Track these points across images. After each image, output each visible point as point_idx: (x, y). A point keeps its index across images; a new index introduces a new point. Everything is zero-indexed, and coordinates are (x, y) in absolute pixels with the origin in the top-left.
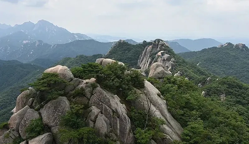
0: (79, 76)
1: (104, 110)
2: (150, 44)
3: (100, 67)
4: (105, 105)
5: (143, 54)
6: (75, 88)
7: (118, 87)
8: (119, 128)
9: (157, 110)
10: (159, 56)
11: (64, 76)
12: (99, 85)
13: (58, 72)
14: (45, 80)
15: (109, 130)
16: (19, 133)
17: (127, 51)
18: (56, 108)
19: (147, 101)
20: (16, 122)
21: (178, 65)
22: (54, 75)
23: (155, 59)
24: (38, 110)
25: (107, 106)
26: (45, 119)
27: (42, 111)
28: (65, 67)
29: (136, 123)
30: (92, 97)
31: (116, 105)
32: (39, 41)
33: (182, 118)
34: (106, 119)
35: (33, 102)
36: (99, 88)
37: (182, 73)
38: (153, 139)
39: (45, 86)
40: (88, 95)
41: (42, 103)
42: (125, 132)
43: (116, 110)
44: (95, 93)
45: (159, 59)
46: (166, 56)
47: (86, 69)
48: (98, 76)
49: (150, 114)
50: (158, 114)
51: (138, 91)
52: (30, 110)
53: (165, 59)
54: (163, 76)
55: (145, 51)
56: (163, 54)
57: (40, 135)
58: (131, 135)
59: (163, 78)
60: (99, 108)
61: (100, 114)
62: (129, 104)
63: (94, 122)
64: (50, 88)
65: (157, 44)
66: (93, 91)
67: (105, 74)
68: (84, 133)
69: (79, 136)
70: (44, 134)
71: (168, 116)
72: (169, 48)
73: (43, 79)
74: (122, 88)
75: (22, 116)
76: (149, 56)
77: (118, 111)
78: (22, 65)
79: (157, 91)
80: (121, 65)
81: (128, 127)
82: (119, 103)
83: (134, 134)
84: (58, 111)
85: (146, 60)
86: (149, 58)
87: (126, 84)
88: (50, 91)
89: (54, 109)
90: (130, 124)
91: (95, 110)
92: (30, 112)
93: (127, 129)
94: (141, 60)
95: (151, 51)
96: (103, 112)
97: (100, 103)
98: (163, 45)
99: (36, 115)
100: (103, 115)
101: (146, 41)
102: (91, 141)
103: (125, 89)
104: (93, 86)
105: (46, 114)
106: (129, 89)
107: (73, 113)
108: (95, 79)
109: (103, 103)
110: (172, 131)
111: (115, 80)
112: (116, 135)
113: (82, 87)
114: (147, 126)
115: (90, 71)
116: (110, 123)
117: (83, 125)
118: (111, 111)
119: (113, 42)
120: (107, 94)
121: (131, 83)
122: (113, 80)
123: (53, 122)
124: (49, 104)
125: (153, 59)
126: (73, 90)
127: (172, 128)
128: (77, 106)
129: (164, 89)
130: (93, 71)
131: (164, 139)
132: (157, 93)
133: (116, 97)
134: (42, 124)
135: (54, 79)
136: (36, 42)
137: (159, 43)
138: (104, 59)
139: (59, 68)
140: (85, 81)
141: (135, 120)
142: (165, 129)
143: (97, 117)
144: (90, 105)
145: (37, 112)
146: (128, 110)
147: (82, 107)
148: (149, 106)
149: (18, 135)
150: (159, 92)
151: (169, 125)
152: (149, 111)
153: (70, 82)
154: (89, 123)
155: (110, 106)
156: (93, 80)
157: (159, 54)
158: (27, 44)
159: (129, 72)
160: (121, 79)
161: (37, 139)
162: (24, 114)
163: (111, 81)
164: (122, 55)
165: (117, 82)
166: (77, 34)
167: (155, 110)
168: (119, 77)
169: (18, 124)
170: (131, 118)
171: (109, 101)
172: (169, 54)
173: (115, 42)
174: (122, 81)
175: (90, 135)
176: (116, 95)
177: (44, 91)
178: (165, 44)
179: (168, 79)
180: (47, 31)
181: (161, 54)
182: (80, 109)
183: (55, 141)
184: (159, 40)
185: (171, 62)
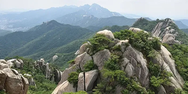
0: (118, 38)
1: (132, 61)
2: (161, 21)
3: (133, 33)
4: (133, 58)
5: (156, 28)
6: (115, 45)
7: (143, 48)
8: (140, 74)
9: (168, 66)
10: (167, 30)
11: (109, 37)
12: (130, 45)
13: (105, 34)
14: (97, 38)
15: (134, 74)
16: (80, 67)
17: (145, 25)
18: (102, 56)
19: (162, 59)
20: (79, 61)
21: (180, 37)
22: (103, 35)
23: (164, 31)
24: (91, 55)
25: (134, 59)
26: (95, 61)
27: (94, 56)
28: (110, 31)
29: (152, 72)
30: (125, 51)
31: (140, 59)
32: (92, 16)
33: (185, 74)
34: (133, 67)
35: (89, 51)
36: (130, 46)
37: (182, 43)
38: (162, 85)
39: (97, 42)
40: (123, 50)
41: (94, 52)
42: (144, 77)
43: (140, 62)
44: (127, 49)
45: (167, 32)
46: (172, 30)
47: (123, 34)
48: (130, 39)
49: (162, 68)
50: (168, 69)
51: (156, 52)
52: (87, 55)
53: (171, 32)
54: (173, 44)
55: (157, 26)
56: (170, 29)
57: (91, 70)
58: (148, 80)
59: (172, 45)
60: (129, 59)
61: (129, 63)
62: (149, 59)
63: (125, 68)
64: (100, 43)
65: (167, 22)
66: (126, 48)
67: (135, 38)
68: (118, 74)
69: (115, 75)
70: (94, 70)
71: (175, 71)
72: (175, 25)
73: (96, 37)
74: (145, 48)
75: (82, 58)
76: (160, 29)
77: (141, 63)
78: (81, 29)
79: (170, 53)
80: (146, 33)
81: (146, 74)
82: (142, 58)
83: (150, 79)
84: (103, 57)
85: (157, 32)
86: (159, 31)
87: (148, 46)
88: (100, 45)
89: (101, 56)
90: (148, 72)
91: (126, 60)
92: (87, 56)
93: (145, 75)
94: (154, 31)
95: (162, 26)
96: (131, 62)
97: (130, 57)
98: (171, 23)
99: (90, 58)
100: (131, 64)
101: (158, 19)
102: (122, 79)
103: (147, 49)
104: (127, 45)
105: (96, 58)
106: (150, 50)
107: (112, 60)
108: (128, 41)
109: (132, 56)
110: (176, 82)
111: (142, 43)
112: (138, 78)
113: (119, 45)
114: (160, 76)
115: (126, 35)
116: (135, 70)
117: (118, 68)
118: (136, 62)
119: (136, 19)
120: (135, 51)
121: (152, 45)
122: (140, 42)
123: (100, 64)
124: (98, 53)
125: (162, 31)
126: (114, 46)
127: (177, 80)
128: (115, 57)
129: (173, 52)
130: (128, 35)
131: (170, 86)
132: (169, 54)
133: (141, 54)
134: (93, 64)
135: (103, 38)
136: (90, 16)
137: (169, 21)
138: (135, 28)
139: (106, 32)
140: (121, 41)
141: (152, 71)
142: (172, 80)
143: (127, 65)
144: (123, 57)
145: (91, 57)
146: (148, 63)
147: (118, 57)
148: (163, 63)
149: (79, 68)
150: (171, 54)
151: (175, 78)
152: (162, 66)
153: (112, 41)
154: (121, 67)
155: (136, 59)
156: (127, 41)
157: (168, 28)
158: (85, 17)
159: (151, 38)
160: (146, 43)
161: (90, 72)
162: (84, 57)
163: (139, 43)
164: (141, 27)
165: (142, 44)
166: (114, 13)
167: (167, 66)
168: (144, 41)
169: (80, 62)
170: (149, 69)
171: (136, 56)
172: (175, 29)
173: (137, 19)
174: (146, 44)
175: (121, 75)
176: (141, 53)
177: (96, 45)
178: (172, 22)
179: (176, 46)
180: (97, 10)
181: (168, 29)
182: (117, 58)
183: (99, 75)
184: (168, 19)
185: (175, 34)
